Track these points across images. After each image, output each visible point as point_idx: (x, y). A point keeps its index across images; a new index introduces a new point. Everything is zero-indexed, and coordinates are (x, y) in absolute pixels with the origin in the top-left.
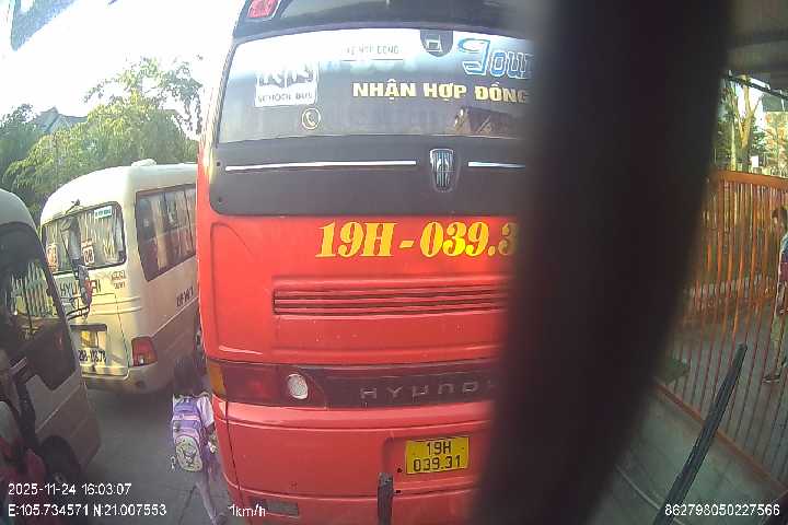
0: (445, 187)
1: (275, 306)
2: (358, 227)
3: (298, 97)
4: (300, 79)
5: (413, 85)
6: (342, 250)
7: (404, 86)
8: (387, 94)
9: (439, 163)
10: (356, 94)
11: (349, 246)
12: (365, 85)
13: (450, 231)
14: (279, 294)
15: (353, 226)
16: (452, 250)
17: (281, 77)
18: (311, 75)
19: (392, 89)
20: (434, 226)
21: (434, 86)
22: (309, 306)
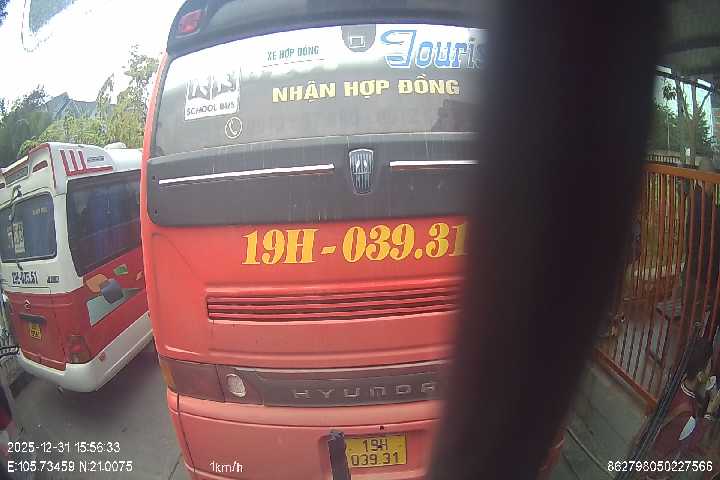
0: (366, 190)
1: (209, 311)
2: (279, 234)
3: (222, 107)
4: (224, 89)
5: (333, 85)
6: (266, 258)
7: (323, 87)
8: (307, 97)
9: (357, 165)
10: (275, 99)
11: (272, 253)
12: (285, 90)
13: (373, 234)
14: (211, 300)
15: (275, 233)
16: (375, 255)
17: (207, 88)
18: (234, 86)
19: (312, 92)
20: (356, 232)
21: (355, 84)
22: (240, 312)
